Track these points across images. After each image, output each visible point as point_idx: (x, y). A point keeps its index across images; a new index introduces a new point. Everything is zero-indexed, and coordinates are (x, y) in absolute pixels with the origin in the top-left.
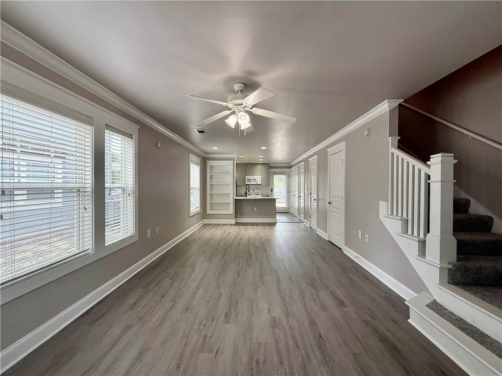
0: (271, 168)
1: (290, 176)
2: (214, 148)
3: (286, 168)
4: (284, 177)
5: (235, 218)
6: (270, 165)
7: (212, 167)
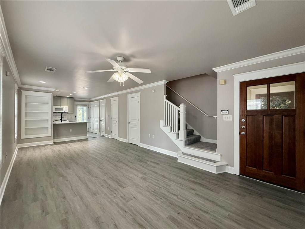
0: (75, 101)
1: (90, 108)
2: (41, 82)
3: (87, 102)
4: (85, 108)
5: (53, 139)
6: (75, 99)
7: (26, 96)
